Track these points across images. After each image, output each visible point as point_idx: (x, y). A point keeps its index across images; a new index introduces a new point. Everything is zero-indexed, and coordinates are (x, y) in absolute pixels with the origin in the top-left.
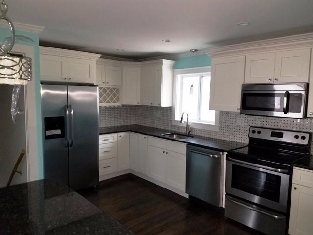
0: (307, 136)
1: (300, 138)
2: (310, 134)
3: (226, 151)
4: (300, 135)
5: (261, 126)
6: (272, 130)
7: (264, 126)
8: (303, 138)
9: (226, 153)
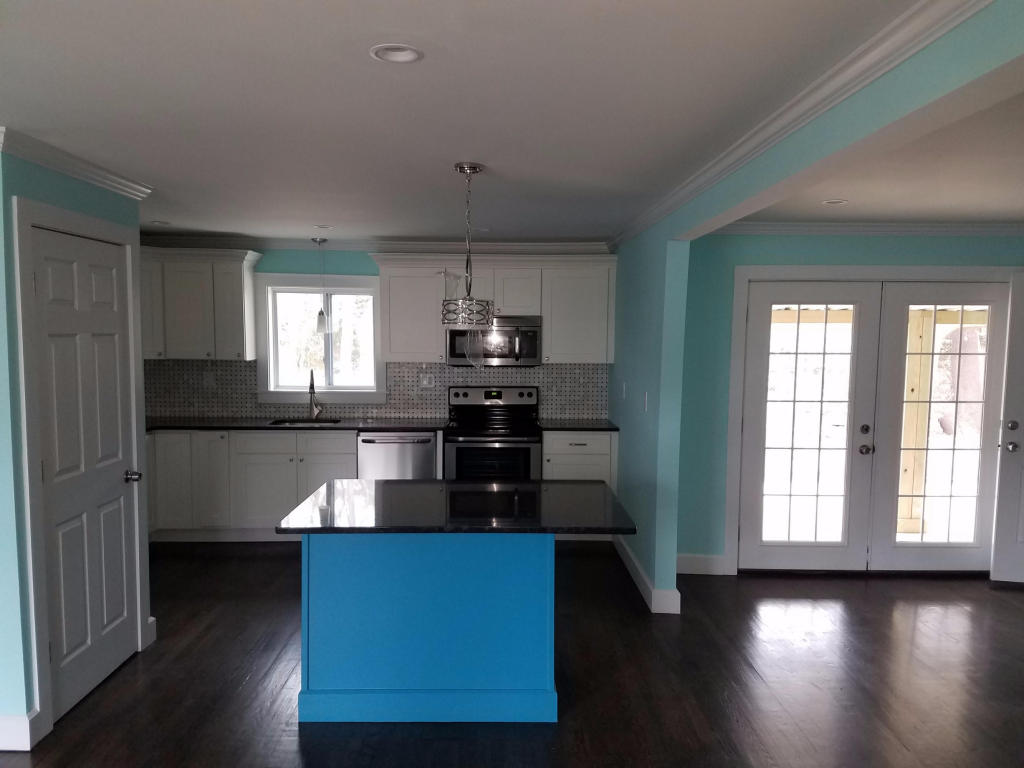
0: (534, 391)
1: (526, 395)
2: (537, 388)
3: (440, 429)
4: (526, 391)
5: (464, 385)
6: (485, 390)
7: (470, 384)
8: (530, 395)
9: (440, 434)
